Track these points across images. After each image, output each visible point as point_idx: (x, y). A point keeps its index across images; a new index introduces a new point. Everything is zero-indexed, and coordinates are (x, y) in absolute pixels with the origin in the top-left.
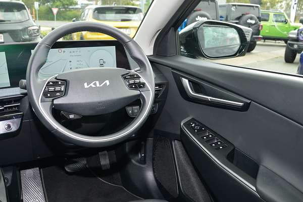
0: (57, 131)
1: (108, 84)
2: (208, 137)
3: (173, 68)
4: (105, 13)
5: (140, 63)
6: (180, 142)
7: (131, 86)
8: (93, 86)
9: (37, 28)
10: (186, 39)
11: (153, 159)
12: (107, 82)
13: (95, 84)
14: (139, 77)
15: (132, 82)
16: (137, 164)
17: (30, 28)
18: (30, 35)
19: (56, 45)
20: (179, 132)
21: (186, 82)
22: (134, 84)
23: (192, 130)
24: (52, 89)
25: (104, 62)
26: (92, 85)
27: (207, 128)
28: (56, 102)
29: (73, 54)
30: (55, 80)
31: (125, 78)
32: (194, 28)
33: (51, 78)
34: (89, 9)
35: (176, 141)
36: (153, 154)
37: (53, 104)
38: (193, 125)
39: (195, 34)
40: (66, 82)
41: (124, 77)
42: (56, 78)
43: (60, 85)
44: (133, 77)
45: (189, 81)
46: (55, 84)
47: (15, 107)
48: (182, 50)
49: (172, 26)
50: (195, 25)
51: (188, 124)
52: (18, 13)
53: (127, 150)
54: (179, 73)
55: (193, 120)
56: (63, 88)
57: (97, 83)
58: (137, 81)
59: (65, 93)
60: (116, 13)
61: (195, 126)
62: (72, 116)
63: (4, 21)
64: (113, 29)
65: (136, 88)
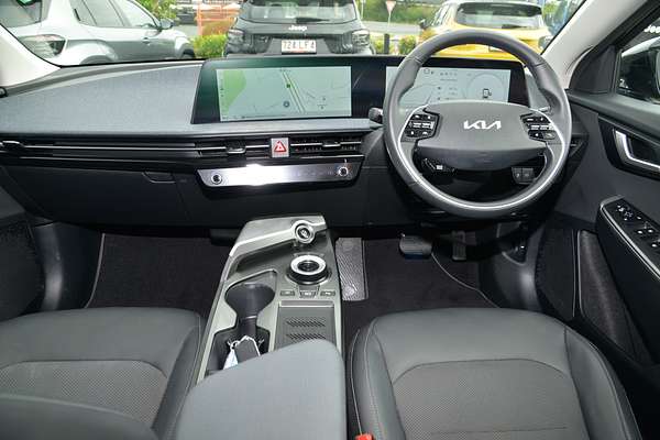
0: (417, 185)
1: (499, 126)
2: (645, 231)
3: (601, 114)
4: (476, 13)
5: (552, 99)
6: (594, 236)
7: (532, 134)
8: (478, 128)
9: (366, 33)
10: (631, 68)
11: (539, 256)
12: (498, 124)
13: (480, 125)
14: (546, 122)
15: (535, 127)
16: (511, 260)
17: (355, 33)
18: (355, 44)
19: (430, 61)
20: (593, 219)
21: (621, 138)
22: (539, 131)
23: (619, 217)
24: (417, 125)
25: (490, 94)
26: (475, 125)
27: (645, 218)
28: (420, 144)
29: (445, 77)
30: (423, 113)
31: (525, 121)
32: (651, 49)
33: (418, 110)
34: (451, 5)
35: (585, 233)
36: (541, 249)
37: (416, 146)
38: (622, 210)
39: (651, 59)
40: (437, 117)
41: (524, 119)
42: (424, 110)
43: (430, 121)
44: (537, 120)
45: (628, 137)
46: (423, 118)
47: (353, 145)
48: (622, 85)
49: (613, 44)
50: (655, 43)
51: (612, 208)
52: (342, 8)
53: (498, 236)
54: (610, 123)
55: (622, 202)
56: (432, 125)
57: (484, 123)
58: (544, 127)
59: (434, 133)
60: (494, 14)
61: (624, 212)
62: (439, 167)
63: (320, 20)
64: (515, 42)
65: (541, 138)
